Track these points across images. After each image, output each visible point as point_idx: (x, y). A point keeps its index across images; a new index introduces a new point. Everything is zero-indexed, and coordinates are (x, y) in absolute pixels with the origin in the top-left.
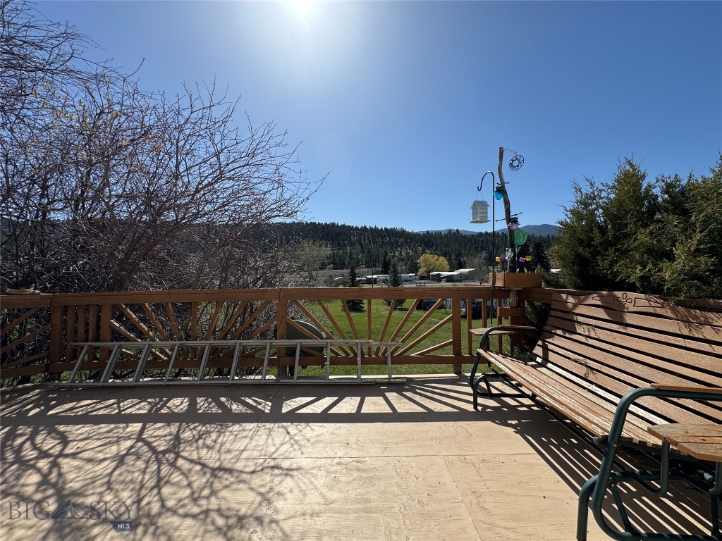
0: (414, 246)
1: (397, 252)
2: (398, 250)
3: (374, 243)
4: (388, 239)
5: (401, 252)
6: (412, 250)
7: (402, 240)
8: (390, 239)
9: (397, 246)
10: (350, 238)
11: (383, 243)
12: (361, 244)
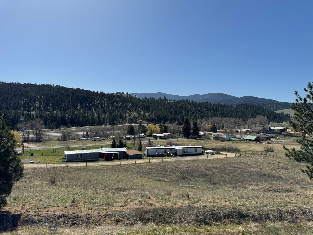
0: (138, 110)
1: (127, 113)
2: (128, 112)
3: (111, 106)
4: (121, 103)
5: (130, 114)
6: (137, 113)
7: (130, 105)
8: (122, 104)
9: (127, 109)
10: (94, 103)
11: (117, 106)
12: (102, 107)
